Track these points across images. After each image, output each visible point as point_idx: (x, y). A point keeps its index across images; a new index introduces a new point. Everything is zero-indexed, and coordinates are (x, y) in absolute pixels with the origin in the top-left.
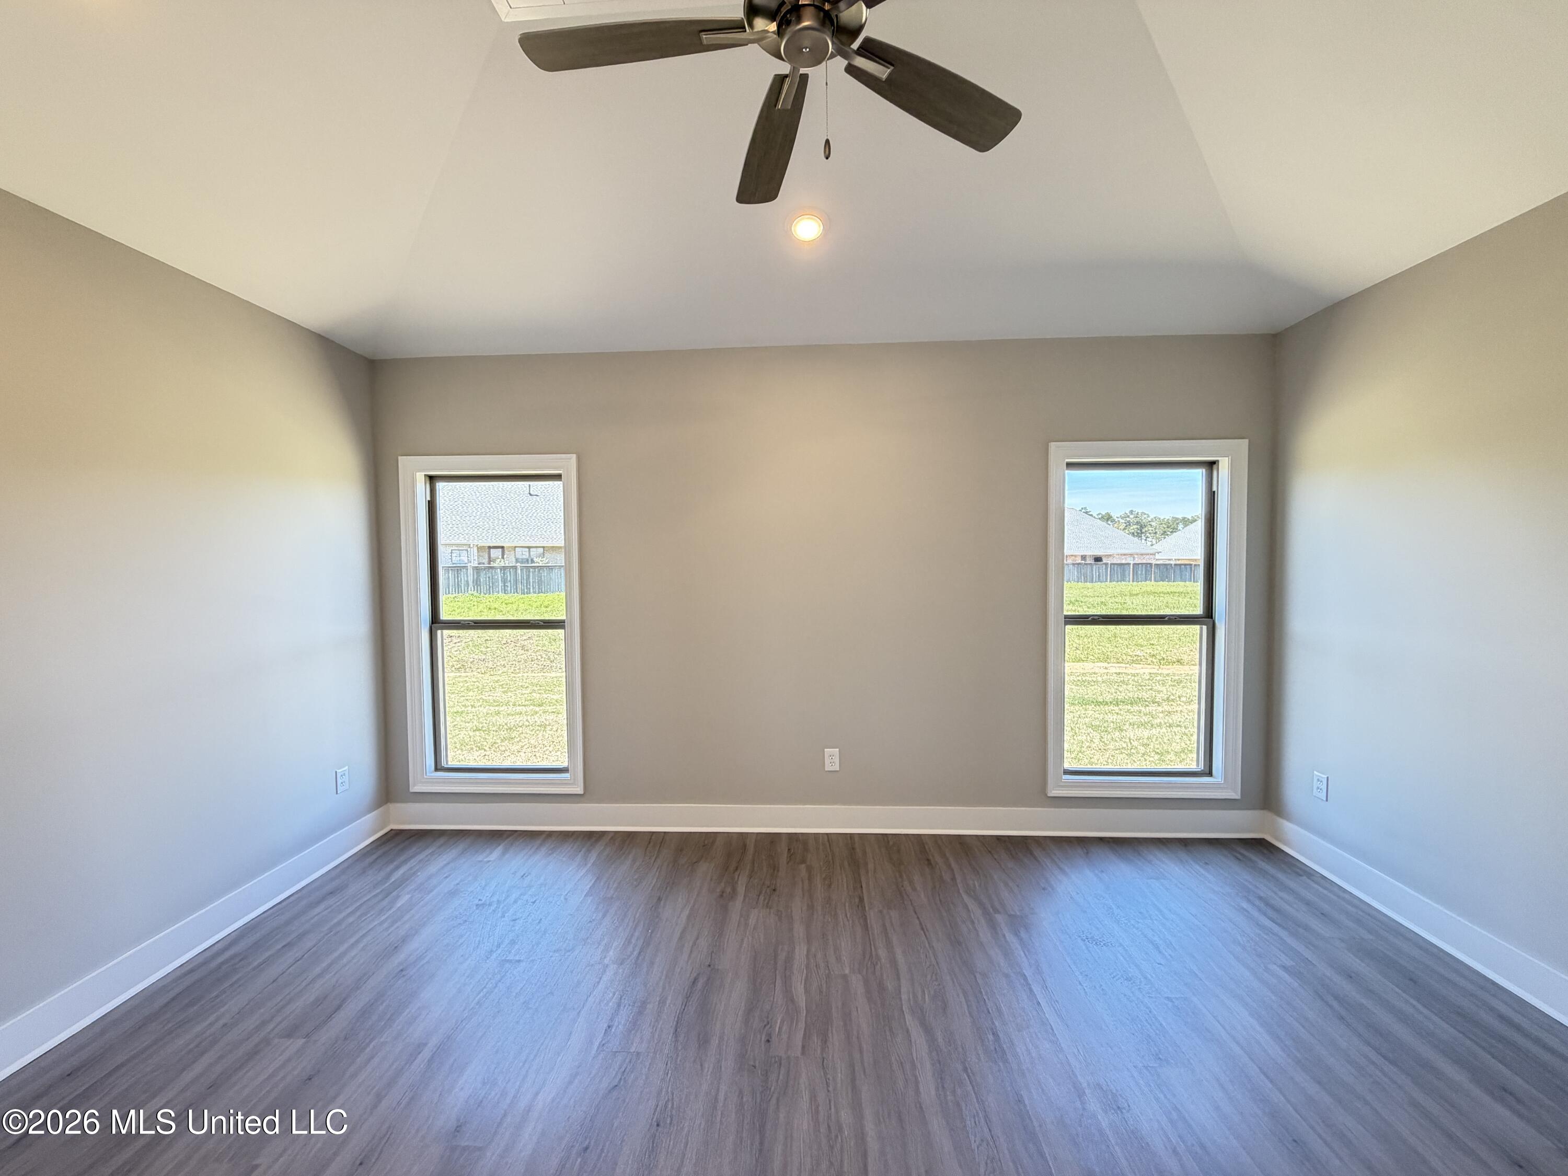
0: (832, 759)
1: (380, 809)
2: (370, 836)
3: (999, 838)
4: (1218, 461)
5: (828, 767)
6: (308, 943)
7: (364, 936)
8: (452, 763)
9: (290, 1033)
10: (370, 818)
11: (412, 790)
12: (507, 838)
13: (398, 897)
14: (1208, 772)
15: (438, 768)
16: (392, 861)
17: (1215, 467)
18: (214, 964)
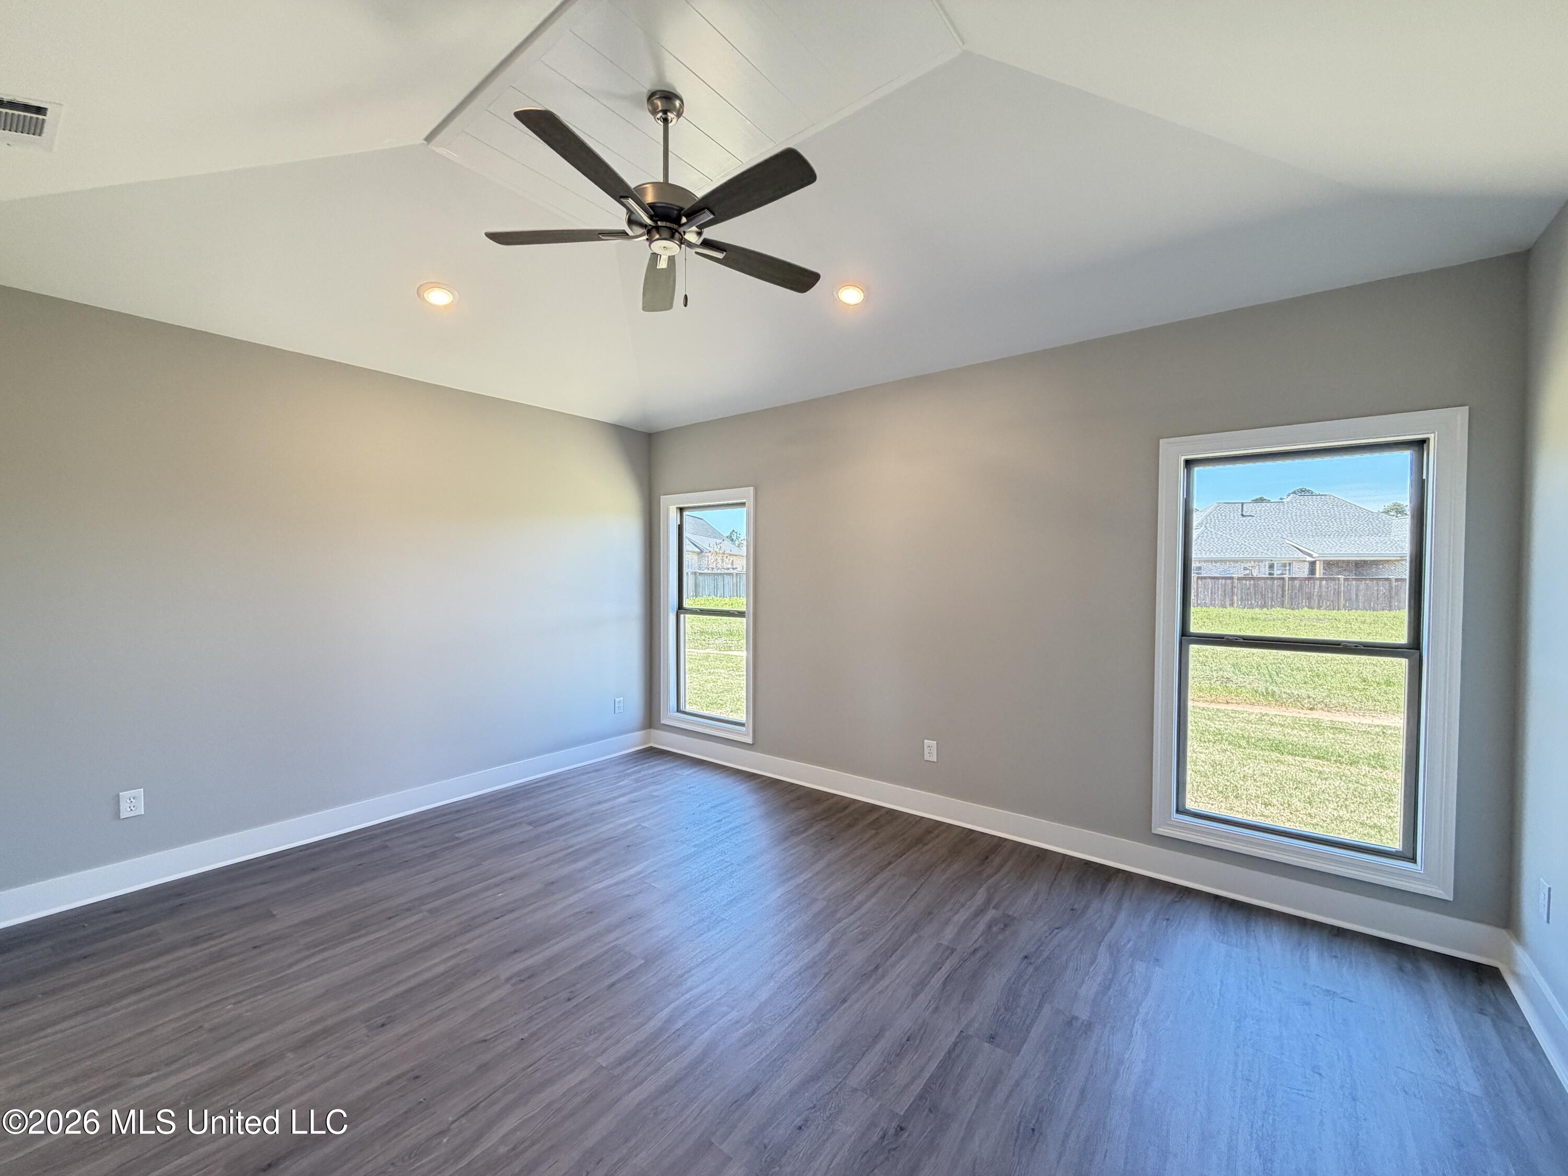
0: (931, 751)
1: (642, 732)
2: (637, 746)
3: (1088, 863)
4: (1429, 439)
5: (927, 757)
6: (568, 790)
7: (592, 794)
8: (688, 709)
9: (530, 824)
10: (639, 734)
11: (662, 722)
12: (704, 765)
13: (623, 780)
14: (1411, 857)
15: (678, 710)
16: (636, 762)
17: (1425, 446)
18: (528, 787)
